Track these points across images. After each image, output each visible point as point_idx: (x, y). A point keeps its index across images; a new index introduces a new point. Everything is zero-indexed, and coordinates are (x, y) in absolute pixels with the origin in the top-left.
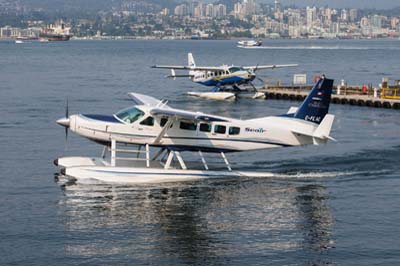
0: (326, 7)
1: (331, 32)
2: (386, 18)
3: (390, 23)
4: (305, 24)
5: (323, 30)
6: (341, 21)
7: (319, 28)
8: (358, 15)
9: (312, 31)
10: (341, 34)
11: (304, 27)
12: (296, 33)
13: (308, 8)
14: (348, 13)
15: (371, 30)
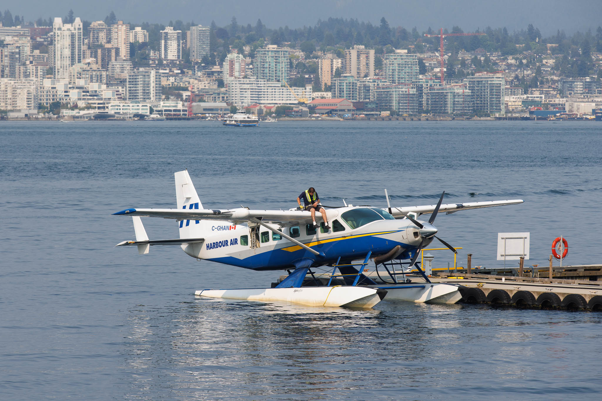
0: (111, 20)
1: (133, 97)
2: (300, 54)
3: (314, 70)
4: (50, 72)
5: (106, 92)
6: (160, 65)
7: (94, 86)
8: (213, 46)
9: (74, 95)
10: (163, 105)
11: (47, 83)
12: (22, 104)
13: (58, 21)
14: (182, 37)
15: (258, 94)
